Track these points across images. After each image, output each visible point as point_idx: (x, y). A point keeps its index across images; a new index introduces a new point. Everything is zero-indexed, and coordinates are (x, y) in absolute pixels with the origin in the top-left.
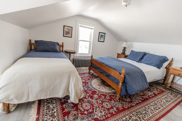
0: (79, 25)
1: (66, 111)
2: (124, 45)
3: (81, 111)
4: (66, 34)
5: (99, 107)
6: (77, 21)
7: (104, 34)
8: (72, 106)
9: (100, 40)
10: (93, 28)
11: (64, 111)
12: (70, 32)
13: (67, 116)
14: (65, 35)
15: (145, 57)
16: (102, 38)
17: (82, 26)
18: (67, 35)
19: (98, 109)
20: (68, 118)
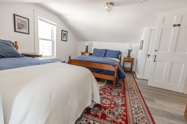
0: (39, 17)
1: (101, 115)
2: (87, 44)
3: (109, 107)
4: (19, 28)
5: (113, 98)
6: (35, 12)
7: (66, 33)
8: (99, 109)
9: (63, 39)
10: (55, 24)
11: (100, 116)
12: (26, 26)
13: (107, 118)
14: (17, 30)
15: (107, 53)
16: (65, 37)
17: (42, 20)
18: (21, 29)
19: (114, 99)
20: (110, 118)
